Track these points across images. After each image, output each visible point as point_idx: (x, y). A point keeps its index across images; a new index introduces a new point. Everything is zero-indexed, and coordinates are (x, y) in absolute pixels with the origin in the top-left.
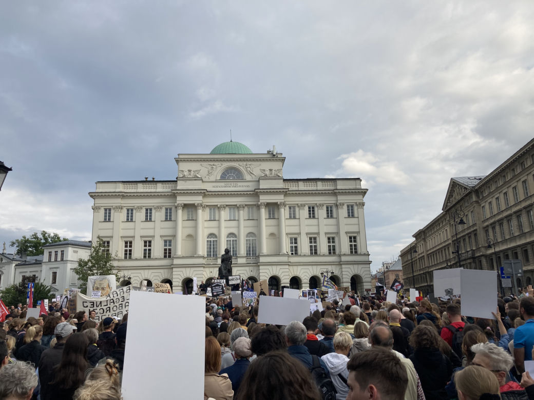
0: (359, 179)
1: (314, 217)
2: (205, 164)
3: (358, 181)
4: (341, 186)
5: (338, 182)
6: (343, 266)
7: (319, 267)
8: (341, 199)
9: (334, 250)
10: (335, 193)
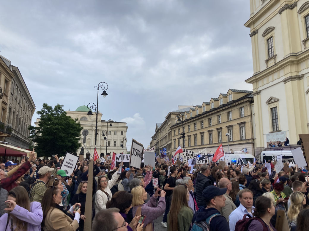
0: (126, 123)
1: (110, 134)
2: (74, 114)
3: (125, 124)
4: (120, 125)
5: (119, 123)
6: (118, 150)
7: (110, 150)
8: (119, 129)
9: (116, 145)
10: (118, 127)
